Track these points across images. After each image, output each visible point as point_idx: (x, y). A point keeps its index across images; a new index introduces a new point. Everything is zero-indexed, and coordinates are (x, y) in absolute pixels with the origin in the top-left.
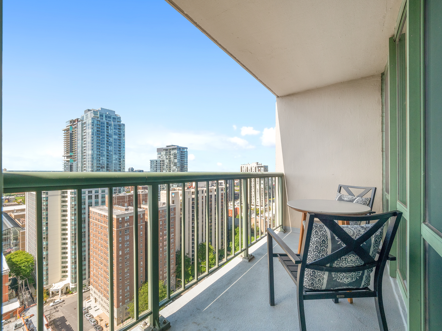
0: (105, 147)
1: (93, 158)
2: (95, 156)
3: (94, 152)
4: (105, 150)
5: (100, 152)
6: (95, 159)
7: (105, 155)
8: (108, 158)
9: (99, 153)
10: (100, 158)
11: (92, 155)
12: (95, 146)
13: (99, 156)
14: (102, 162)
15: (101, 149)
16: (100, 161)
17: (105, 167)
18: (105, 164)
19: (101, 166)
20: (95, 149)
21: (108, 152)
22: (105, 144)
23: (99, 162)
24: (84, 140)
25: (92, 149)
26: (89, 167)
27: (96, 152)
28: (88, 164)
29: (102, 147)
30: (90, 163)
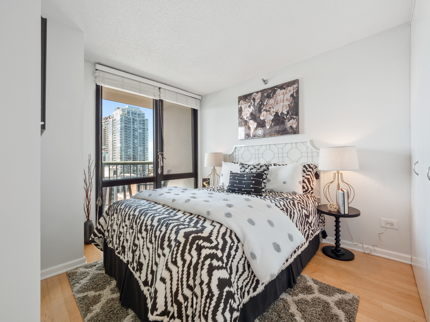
0: (132, 140)
1: (121, 150)
2: (123, 148)
3: (122, 145)
4: (132, 142)
5: (127, 144)
6: (123, 151)
7: (132, 148)
8: (134, 150)
9: (126, 146)
10: (127, 150)
11: (121, 148)
12: (123, 140)
13: (126, 149)
14: (129, 154)
15: (128, 142)
16: (127, 152)
17: (132, 158)
18: (132, 155)
19: (128, 157)
20: (123, 142)
21: (134, 145)
22: (132, 137)
23: (126, 154)
24: (114, 134)
25: (121, 143)
26: (118, 158)
27: (124, 145)
28: (118, 155)
29: (129, 140)
30: (119, 154)
